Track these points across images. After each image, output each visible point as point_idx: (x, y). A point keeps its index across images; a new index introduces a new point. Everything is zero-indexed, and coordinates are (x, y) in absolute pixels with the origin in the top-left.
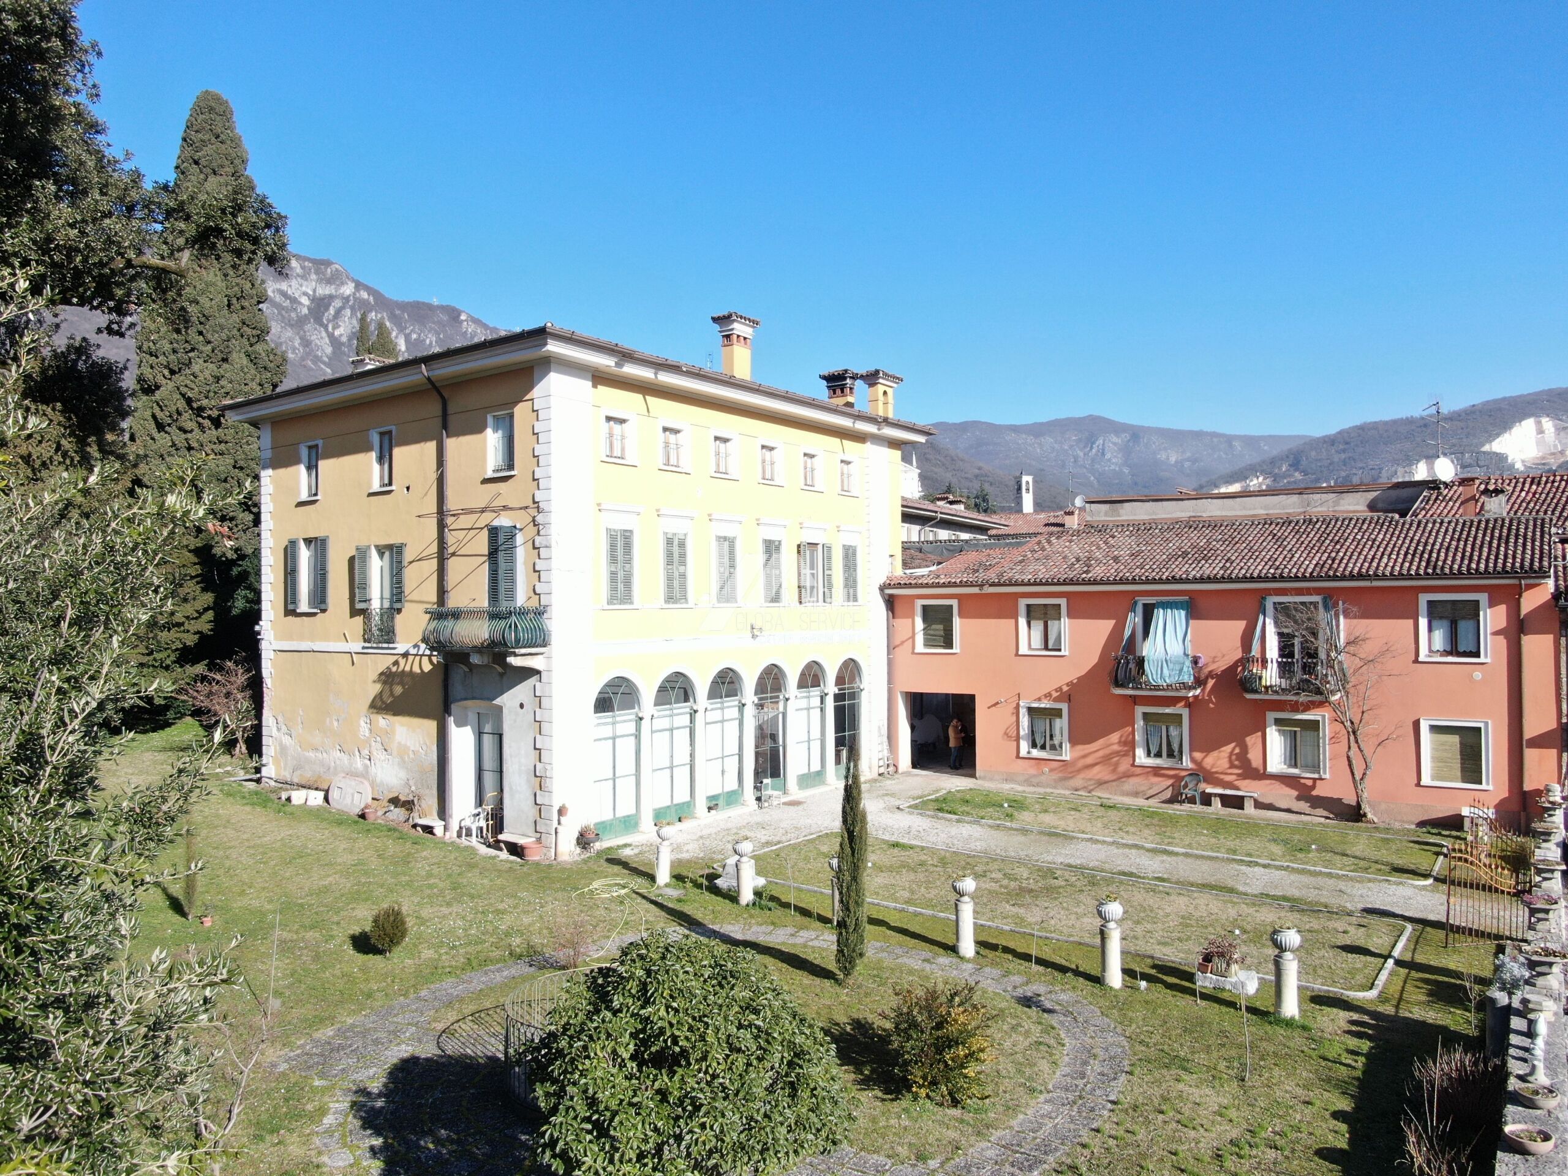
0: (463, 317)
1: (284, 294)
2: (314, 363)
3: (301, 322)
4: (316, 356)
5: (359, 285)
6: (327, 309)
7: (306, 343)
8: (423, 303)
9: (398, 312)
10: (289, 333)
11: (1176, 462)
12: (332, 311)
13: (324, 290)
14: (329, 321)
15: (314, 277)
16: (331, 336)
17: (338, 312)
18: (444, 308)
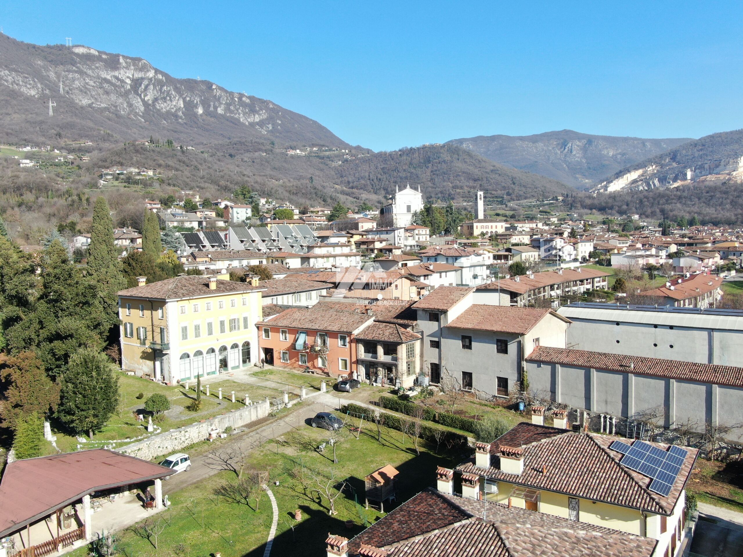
0: (214, 87)
1: (117, 78)
2: (135, 116)
3: (127, 93)
4: (136, 112)
5: (157, 71)
6: (140, 85)
7: (130, 105)
8: (192, 80)
9: (178, 86)
10: (121, 100)
11: (613, 155)
12: (143, 87)
13: (139, 75)
14: (142, 92)
15: (132, 67)
16: (143, 101)
17: (147, 87)
18: (204, 82)
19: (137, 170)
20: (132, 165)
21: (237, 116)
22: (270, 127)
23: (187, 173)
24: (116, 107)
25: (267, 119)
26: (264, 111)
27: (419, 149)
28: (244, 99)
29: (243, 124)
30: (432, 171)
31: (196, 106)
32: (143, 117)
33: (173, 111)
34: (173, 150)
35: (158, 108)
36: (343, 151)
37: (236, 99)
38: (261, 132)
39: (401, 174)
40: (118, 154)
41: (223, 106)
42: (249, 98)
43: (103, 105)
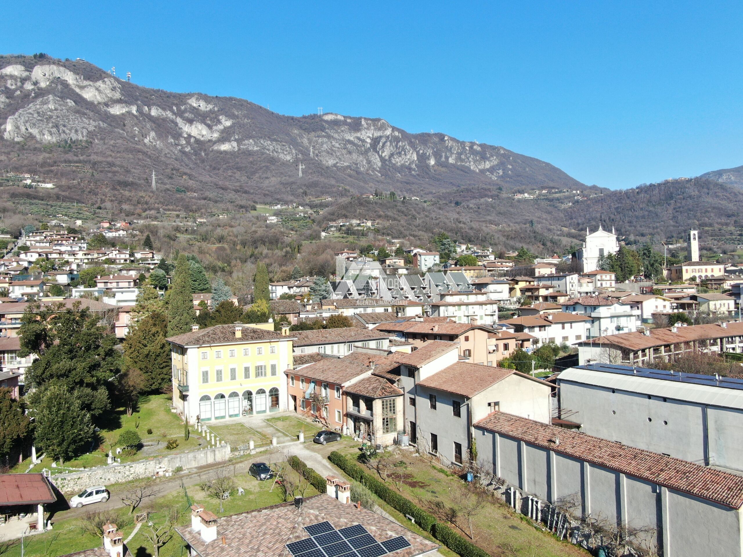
0: (446, 138)
1: (359, 139)
2: (373, 171)
3: (367, 151)
4: (374, 168)
5: (394, 129)
6: (379, 143)
7: (369, 162)
8: (426, 134)
9: (413, 140)
10: (361, 158)
12: (381, 144)
13: (377, 134)
14: (380, 149)
15: (372, 128)
16: (381, 157)
17: (384, 144)
18: (436, 135)
19: (358, 222)
20: (355, 217)
21: (467, 164)
22: (501, 172)
23: (403, 222)
24: (357, 164)
25: (497, 165)
26: (495, 157)
27: (659, 185)
28: (475, 147)
29: (474, 172)
30: (674, 209)
31: (428, 158)
32: (379, 172)
33: (407, 164)
34: (394, 201)
35: (394, 162)
36: (574, 192)
37: (467, 148)
38: (491, 178)
39: (637, 213)
40: (345, 207)
41: (454, 156)
42: (480, 145)
43: (346, 164)
